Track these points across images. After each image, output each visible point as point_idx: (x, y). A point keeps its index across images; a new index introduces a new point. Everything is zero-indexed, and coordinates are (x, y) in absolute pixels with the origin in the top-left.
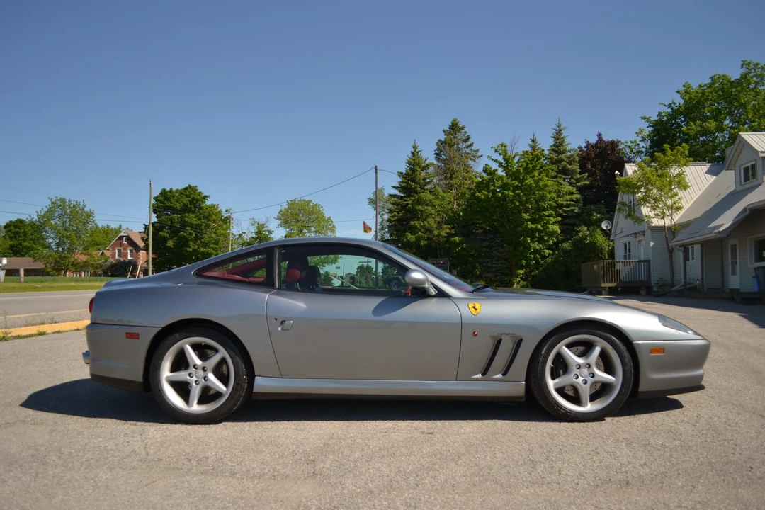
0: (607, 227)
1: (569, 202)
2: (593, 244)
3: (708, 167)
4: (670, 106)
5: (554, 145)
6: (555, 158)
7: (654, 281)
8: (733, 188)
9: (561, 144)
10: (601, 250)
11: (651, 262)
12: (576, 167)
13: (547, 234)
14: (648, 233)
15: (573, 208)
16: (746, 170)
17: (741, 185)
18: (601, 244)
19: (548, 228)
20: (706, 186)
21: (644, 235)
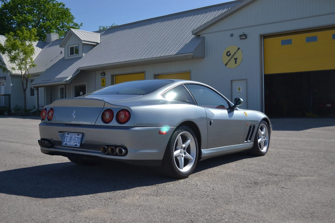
3: (37, 43)
7: (13, 106)
8: (62, 56)
11: (11, 96)
14: (9, 78)
16: (72, 49)
17: (68, 56)
20: (38, 54)
21: (5, 79)
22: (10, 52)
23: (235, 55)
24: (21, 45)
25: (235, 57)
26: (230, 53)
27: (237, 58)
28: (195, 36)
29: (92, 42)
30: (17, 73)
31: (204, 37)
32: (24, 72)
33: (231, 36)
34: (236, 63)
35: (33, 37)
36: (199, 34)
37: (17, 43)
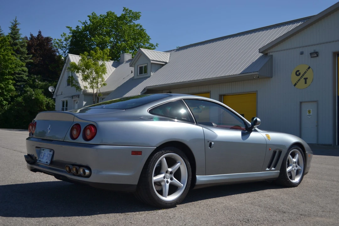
0: (52, 90)
1: (20, 72)
2: (37, 99)
4: (84, 23)
5: (12, 33)
6: (12, 42)
8: (132, 75)
9: (16, 33)
10: (42, 103)
12: (24, 50)
13: (6, 91)
14: (82, 96)
15: (22, 76)
16: (141, 68)
17: (137, 76)
18: (42, 100)
19: (8, 87)
20: (111, 73)
21: (79, 97)
22: (83, 71)
23: (305, 74)
24: (94, 65)
25: (305, 77)
26: (299, 72)
27: (307, 78)
28: (262, 54)
29: (160, 62)
30: (89, 92)
31: (272, 55)
32: (95, 91)
33: (301, 54)
34: (306, 83)
35: (106, 57)
36: (266, 52)
37: (89, 62)
